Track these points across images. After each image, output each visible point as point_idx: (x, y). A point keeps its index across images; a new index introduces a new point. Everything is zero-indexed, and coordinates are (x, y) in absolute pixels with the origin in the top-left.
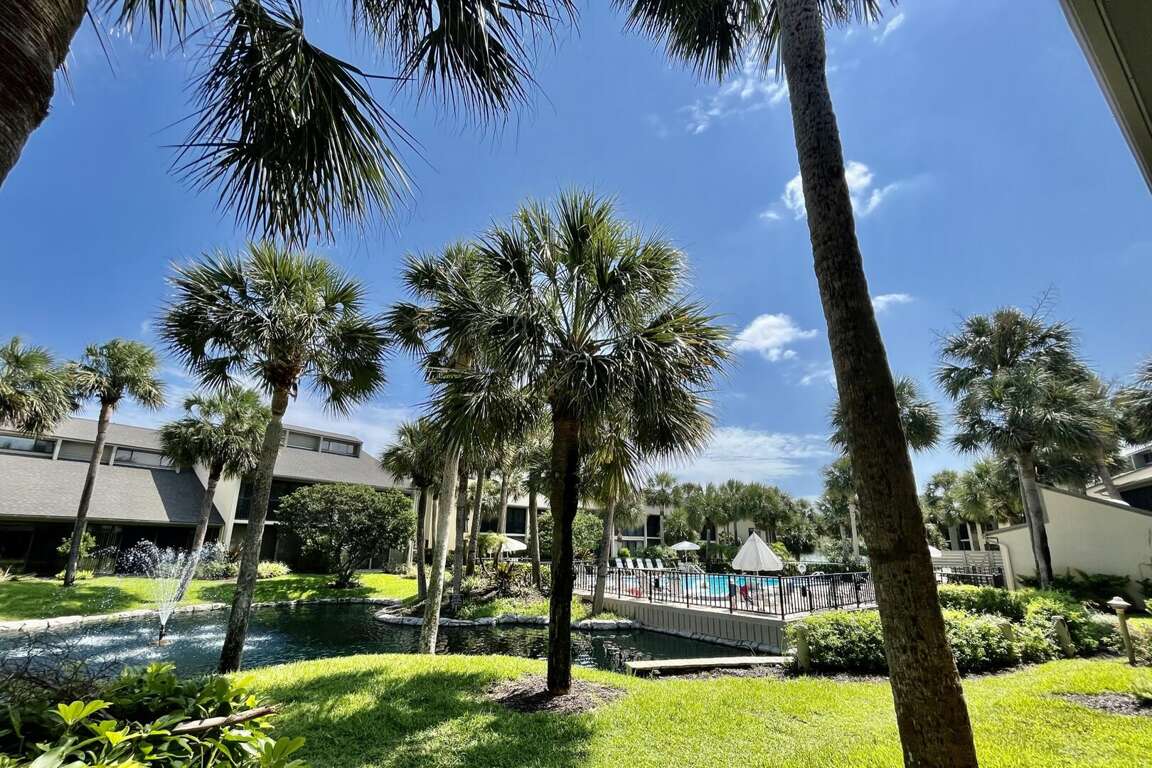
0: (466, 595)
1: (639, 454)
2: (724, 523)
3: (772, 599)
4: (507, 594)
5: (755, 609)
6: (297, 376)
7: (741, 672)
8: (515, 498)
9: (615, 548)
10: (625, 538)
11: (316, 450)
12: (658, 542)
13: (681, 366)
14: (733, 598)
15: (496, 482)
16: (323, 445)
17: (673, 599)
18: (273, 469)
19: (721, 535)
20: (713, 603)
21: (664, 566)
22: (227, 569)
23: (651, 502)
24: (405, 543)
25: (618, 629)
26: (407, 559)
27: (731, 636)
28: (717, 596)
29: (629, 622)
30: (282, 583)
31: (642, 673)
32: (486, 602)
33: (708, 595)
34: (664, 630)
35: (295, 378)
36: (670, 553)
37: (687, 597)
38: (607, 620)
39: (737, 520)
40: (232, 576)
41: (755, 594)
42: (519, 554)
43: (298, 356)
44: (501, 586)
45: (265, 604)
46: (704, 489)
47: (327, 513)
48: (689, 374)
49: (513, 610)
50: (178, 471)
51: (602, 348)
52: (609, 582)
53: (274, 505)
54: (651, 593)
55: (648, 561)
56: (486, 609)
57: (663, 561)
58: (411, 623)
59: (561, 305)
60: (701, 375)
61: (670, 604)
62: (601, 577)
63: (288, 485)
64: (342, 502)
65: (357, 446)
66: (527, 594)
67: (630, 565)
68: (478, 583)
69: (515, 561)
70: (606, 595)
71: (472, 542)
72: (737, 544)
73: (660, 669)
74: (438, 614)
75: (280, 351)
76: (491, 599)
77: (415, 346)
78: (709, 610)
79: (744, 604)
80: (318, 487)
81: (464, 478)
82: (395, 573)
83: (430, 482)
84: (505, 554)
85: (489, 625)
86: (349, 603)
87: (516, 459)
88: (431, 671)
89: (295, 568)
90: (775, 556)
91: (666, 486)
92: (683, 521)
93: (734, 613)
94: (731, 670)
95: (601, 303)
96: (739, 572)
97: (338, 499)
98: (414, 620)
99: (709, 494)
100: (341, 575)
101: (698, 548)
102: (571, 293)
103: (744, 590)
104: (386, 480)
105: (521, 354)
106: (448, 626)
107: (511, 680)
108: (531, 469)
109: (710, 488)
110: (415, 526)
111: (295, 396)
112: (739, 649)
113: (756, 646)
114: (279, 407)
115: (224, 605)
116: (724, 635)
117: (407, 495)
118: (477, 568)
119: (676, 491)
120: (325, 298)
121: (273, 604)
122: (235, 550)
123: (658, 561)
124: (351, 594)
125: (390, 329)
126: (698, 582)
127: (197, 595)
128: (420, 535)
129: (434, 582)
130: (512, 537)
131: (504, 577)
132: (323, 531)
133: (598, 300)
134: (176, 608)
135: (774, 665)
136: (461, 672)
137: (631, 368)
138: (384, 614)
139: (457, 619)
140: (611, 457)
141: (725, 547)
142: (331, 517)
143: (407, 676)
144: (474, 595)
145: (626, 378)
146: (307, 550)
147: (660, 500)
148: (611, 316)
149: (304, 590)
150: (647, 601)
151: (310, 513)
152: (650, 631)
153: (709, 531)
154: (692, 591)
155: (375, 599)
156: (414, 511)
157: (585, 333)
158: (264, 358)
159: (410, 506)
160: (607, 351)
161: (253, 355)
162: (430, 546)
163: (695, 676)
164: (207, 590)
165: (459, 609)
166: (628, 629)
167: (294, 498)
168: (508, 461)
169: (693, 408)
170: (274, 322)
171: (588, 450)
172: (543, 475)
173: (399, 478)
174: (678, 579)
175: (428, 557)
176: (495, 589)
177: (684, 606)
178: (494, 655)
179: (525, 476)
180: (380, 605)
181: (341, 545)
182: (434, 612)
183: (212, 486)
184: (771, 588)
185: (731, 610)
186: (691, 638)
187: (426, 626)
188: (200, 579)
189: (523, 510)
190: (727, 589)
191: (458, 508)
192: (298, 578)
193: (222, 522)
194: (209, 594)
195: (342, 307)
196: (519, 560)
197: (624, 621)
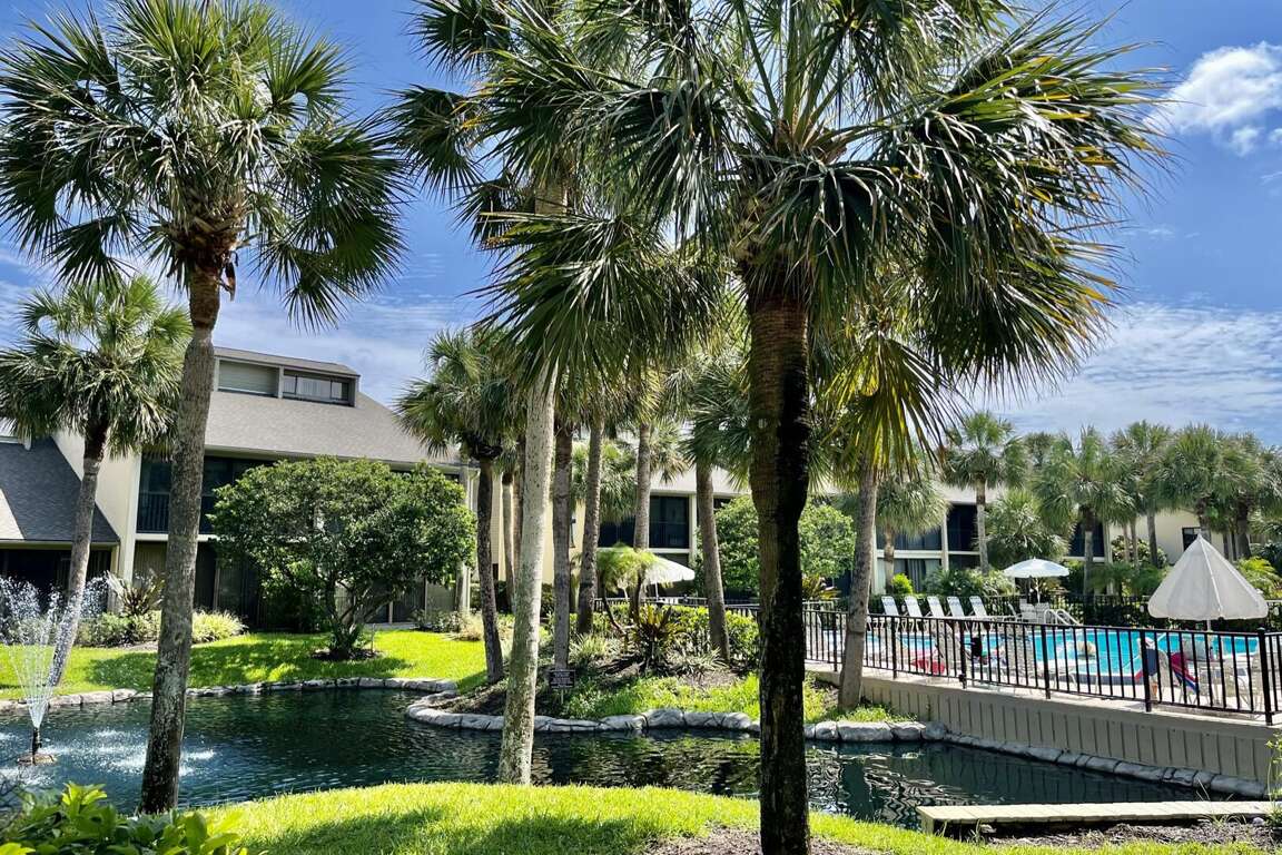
0: (582, 670)
1: (935, 373)
2: (1126, 516)
3: (1244, 680)
4: (661, 670)
5: (1204, 701)
6: (232, 248)
7: (1176, 832)
8: (666, 476)
9: (878, 575)
10: (900, 554)
11: (273, 395)
12: (973, 562)
13: (1033, 172)
14: (1153, 679)
15: (624, 445)
16: (284, 384)
17: (1013, 680)
18: (202, 432)
19: (1116, 544)
20: (1106, 690)
21: (989, 612)
22: (131, 626)
23: (959, 476)
24: (454, 571)
25: (895, 742)
26: (459, 602)
27: (1148, 758)
28: (1116, 674)
29: (919, 726)
30: (231, 651)
31: (959, 830)
32: (620, 685)
33: (1093, 673)
34: (997, 745)
35: (228, 254)
36: (1002, 583)
37: (1046, 676)
38: (871, 722)
39: (1157, 510)
40: (142, 639)
41: (1203, 670)
42: (681, 589)
43: (230, 209)
44: (648, 654)
45: (205, 690)
46: (1076, 444)
47: (304, 515)
48: (1052, 189)
49: (675, 700)
50: (28, 446)
51: (850, 146)
52: (872, 647)
53: (208, 504)
54: (964, 669)
55: (953, 601)
56: (620, 700)
57: (984, 602)
58: (477, 725)
59: (756, 54)
60: (1079, 190)
61: (1009, 691)
62: (855, 635)
63: (228, 465)
64: (330, 494)
65: (348, 383)
66: (702, 670)
67: (914, 611)
68: (605, 648)
69: (672, 602)
70: (866, 672)
71: (586, 567)
72: (1154, 563)
73: (995, 823)
74: (531, 708)
75: (195, 200)
76: (630, 680)
77: (453, 171)
78: (1097, 703)
79: (1178, 692)
80: (283, 466)
81: (564, 438)
82: (438, 630)
83: (498, 450)
84: (651, 590)
85: (628, 730)
86: (357, 688)
87: (667, 395)
88: (531, 815)
89: (253, 623)
90: (1250, 589)
91: (989, 440)
92: (1030, 512)
93: (1155, 711)
94: (1154, 829)
95: (847, 42)
96: (1161, 624)
97: (323, 489)
98: (483, 720)
99: (1087, 458)
100: (338, 635)
101: (1065, 572)
102: (776, 27)
103: (1178, 663)
104: (412, 450)
105: (680, 173)
106: (549, 732)
107: (688, 835)
108: (698, 416)
109: (1090, 441)
110: (474, 539)
111: (231, 289)
112: (1170, 786)
113: (1206, 780)
114: (204, 313)
115: (133, 693)
116: (1132, 756)
117: (453, 477)
118: (598, 619)
119: (1013, 451)
120: (271, 85)
121: (220, 691)
122: (143, 589)
123: (975, 601)
124: (361, 671)
125: (401, 141)
126: (1070, 643)
127: (83, 674)
128: (484, 553)
129: (521, 646)
130: (664, 556)
131: (652, 635)
132: (300, 550)
133: (839, 36)
134: (54, 698)
135: (1249, 819)
136: (588, 818)
137: (919, 184)
138: (423, 709)
139: (564, 717)
140: (874, 382)
141: (1126, 571)
142: (311, 523)
143: (487, 824)
144: (595, 671)
145: (909, 208)
146: (271, 589)
147: (978, 471)
148: (869, 71)
149: (272, 664)
150: (956, 685)
151: (272, 517)
152: (964, 745)
153: (1089, 535)
154: (1058, 664)
155: (406, 680)
156: (468, 508)
157: (812, 115)
158: (167, 216)
159: (458, 498)
160: (862, 150)
161: (147, 212)
162: (502, 577)
163: (1072, 839)
164: (99, 665)
165: (568, 698)
166: (918, 741)
167: (244, 491)
168: (649, 402)
169: (1061, 267)
170: (180, 145)
171: (824, 370)
172: (722, 428)
173: (438, 444)
174: (1024, 636)
175: (500, 598)
176: (637, 659)
177: (1039, 695)
178: (648, 788)
179: (685, 430)
180: (416, 691)
181: (333, 577)
182: (522, 705)
183: (91, 472)
184: (1241, 657)
185: (1148, 702)
186: (1055, 763)
187: (509, 730)
188: (86, 645)
189: (683, 500)
190: (1138, 658)
191: (556, 500)
192: (260, 642)
193: (117, 539)
194: (106, 674)
195: (306, 101)
196: (680, 601)
197: (906, 724)
